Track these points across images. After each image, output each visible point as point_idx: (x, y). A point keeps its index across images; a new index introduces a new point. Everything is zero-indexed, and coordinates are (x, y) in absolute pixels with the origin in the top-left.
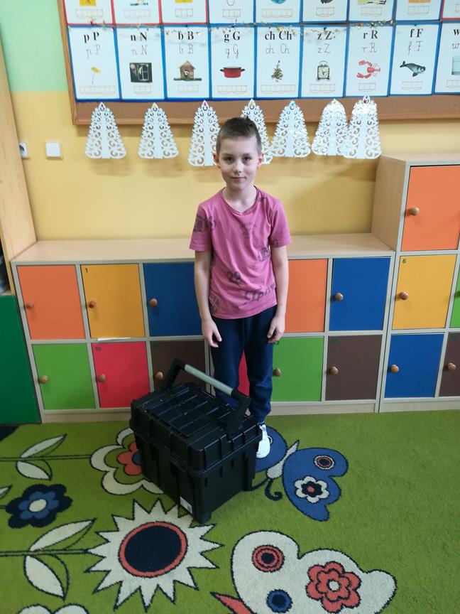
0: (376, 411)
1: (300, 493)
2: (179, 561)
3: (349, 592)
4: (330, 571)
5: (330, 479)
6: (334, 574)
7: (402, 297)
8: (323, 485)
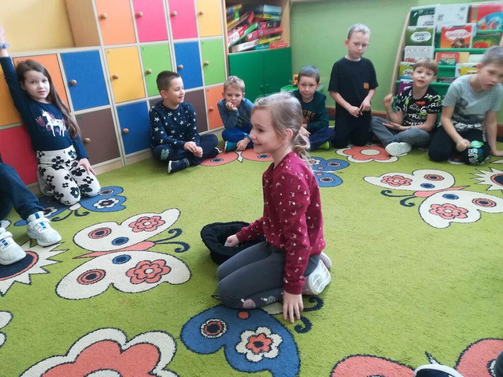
0: (124, 165)
1: (99, 207)
2: (36, 261)
3: (158, 222)
4: (141, 221)
5: (115, 196)
6: (143, 221)
7: (115, 78)
8: (113, 199)
